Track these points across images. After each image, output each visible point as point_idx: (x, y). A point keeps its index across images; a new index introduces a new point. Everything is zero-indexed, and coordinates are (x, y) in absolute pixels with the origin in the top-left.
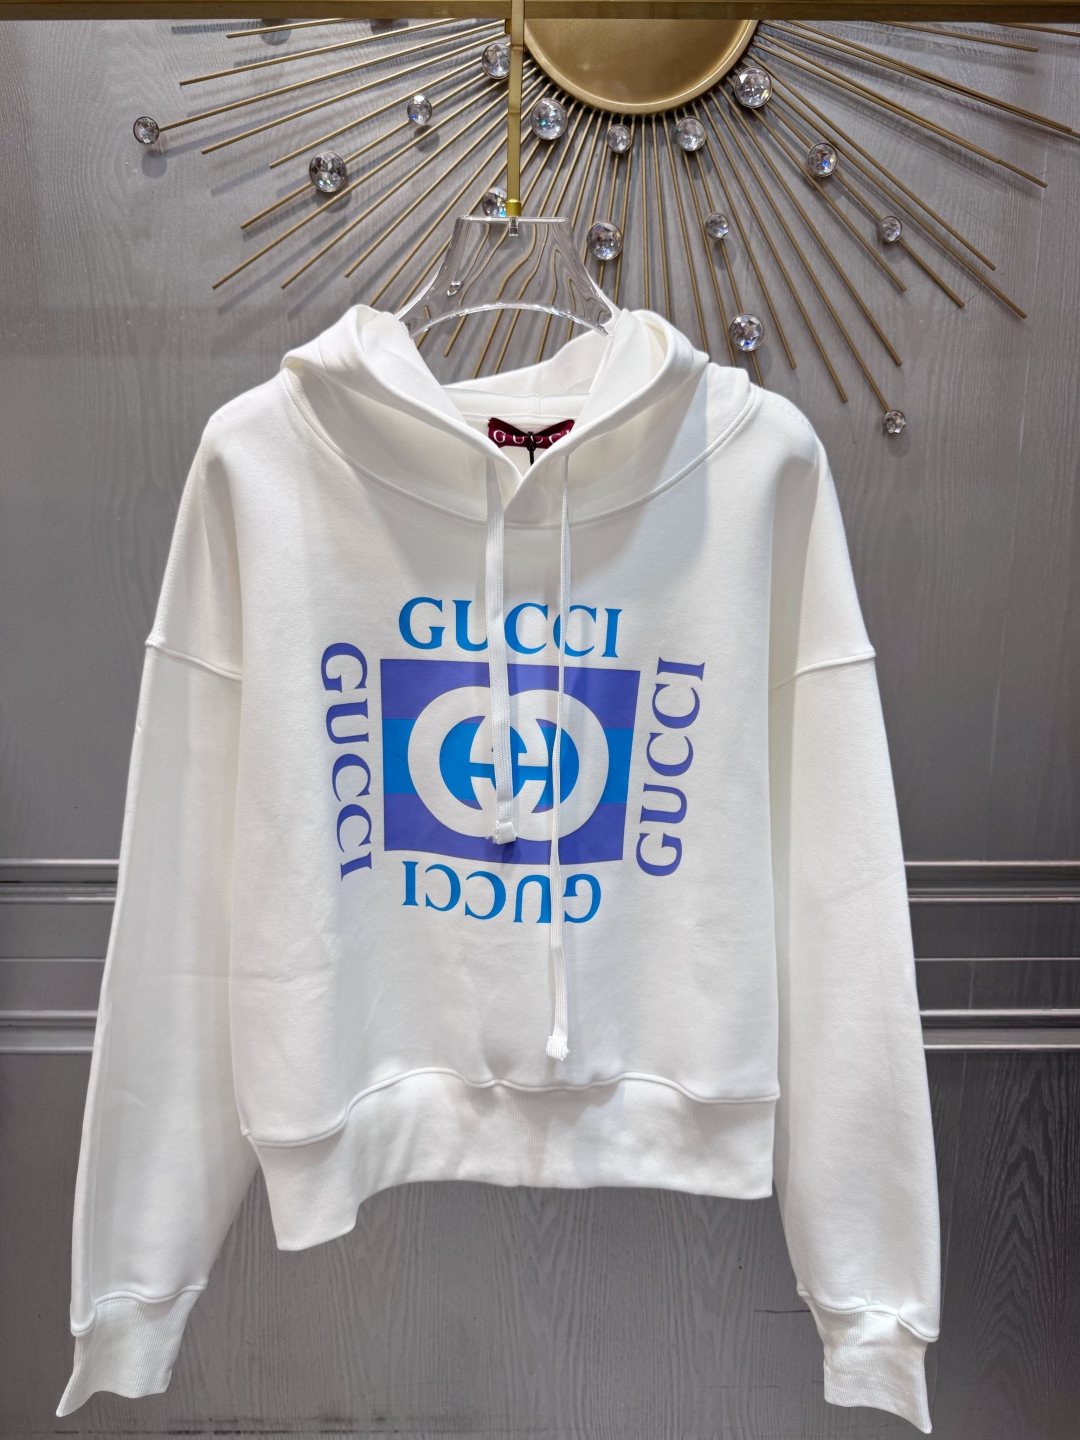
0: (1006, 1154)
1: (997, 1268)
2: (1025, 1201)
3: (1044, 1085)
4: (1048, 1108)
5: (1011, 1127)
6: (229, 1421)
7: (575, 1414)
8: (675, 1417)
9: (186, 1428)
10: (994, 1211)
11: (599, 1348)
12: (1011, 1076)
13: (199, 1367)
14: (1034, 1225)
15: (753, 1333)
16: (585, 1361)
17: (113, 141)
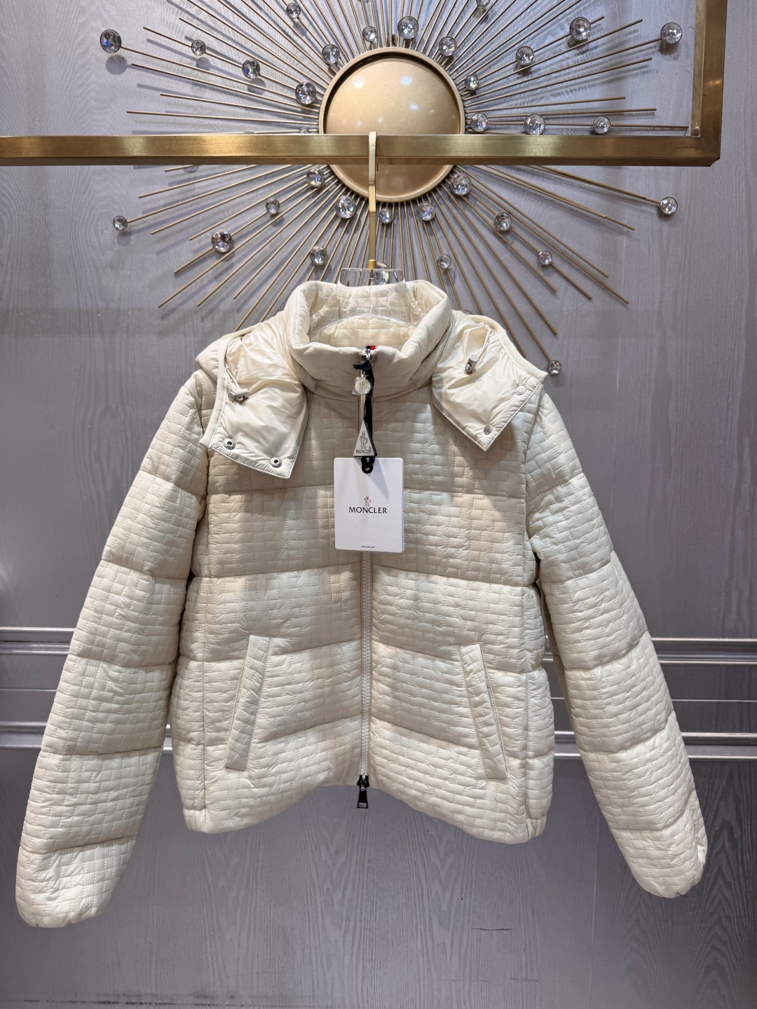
6: (135, 996)
7: (357, 998)
8: (422, 1000)
9: (108, 1000)
11: (372, 951)
13: (118, 958)
15: (471, 944)
16: (363, 960)
17: (94, 215)
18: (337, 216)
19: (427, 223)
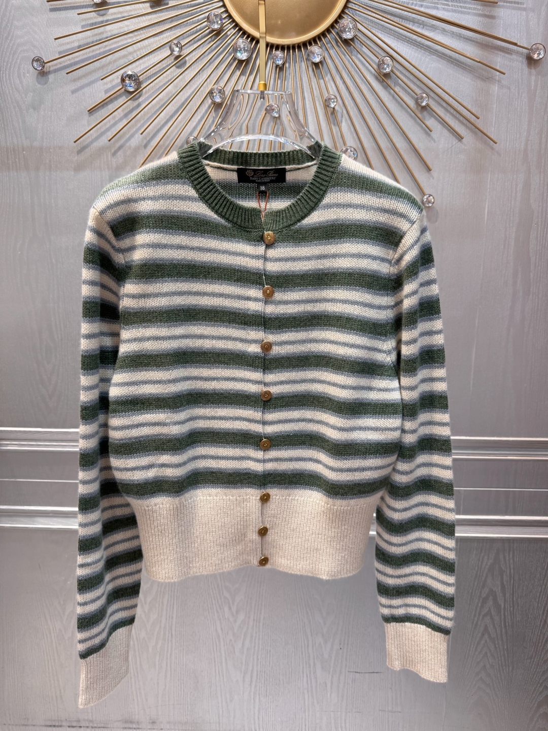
0: (481, 593)
1: (477, 653)
2: (492, 618)
3: (501, 556)
4: (503, 568)
5: (483, 578)
6: (75, 721)
7: (255, 724)
8: (307, 727)
9: (54, 724)
10: (475, 622)
11: (267, 689)
12: (483, 551)
13: (61, 693)
14: (496, 630)
15: (348, 684)
16: (259, 695)
17: (17, 59)
18: (234, 59)
19: (316, 65)
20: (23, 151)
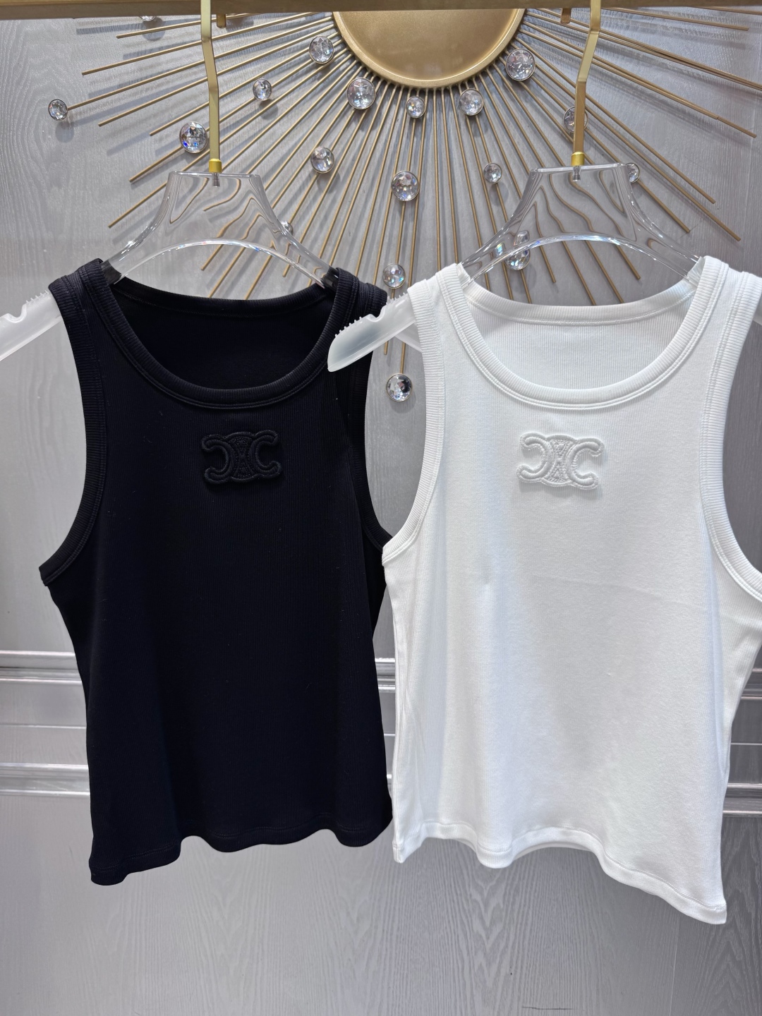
1: (714, 983)
2: (737, 932)
3: (752, 842)
4: (755, 860)
10: (711, 939)
14: (743, 950)
17: (34, 114)
18: (349, 107)
19: (472, 118)
20: (44, 248)
